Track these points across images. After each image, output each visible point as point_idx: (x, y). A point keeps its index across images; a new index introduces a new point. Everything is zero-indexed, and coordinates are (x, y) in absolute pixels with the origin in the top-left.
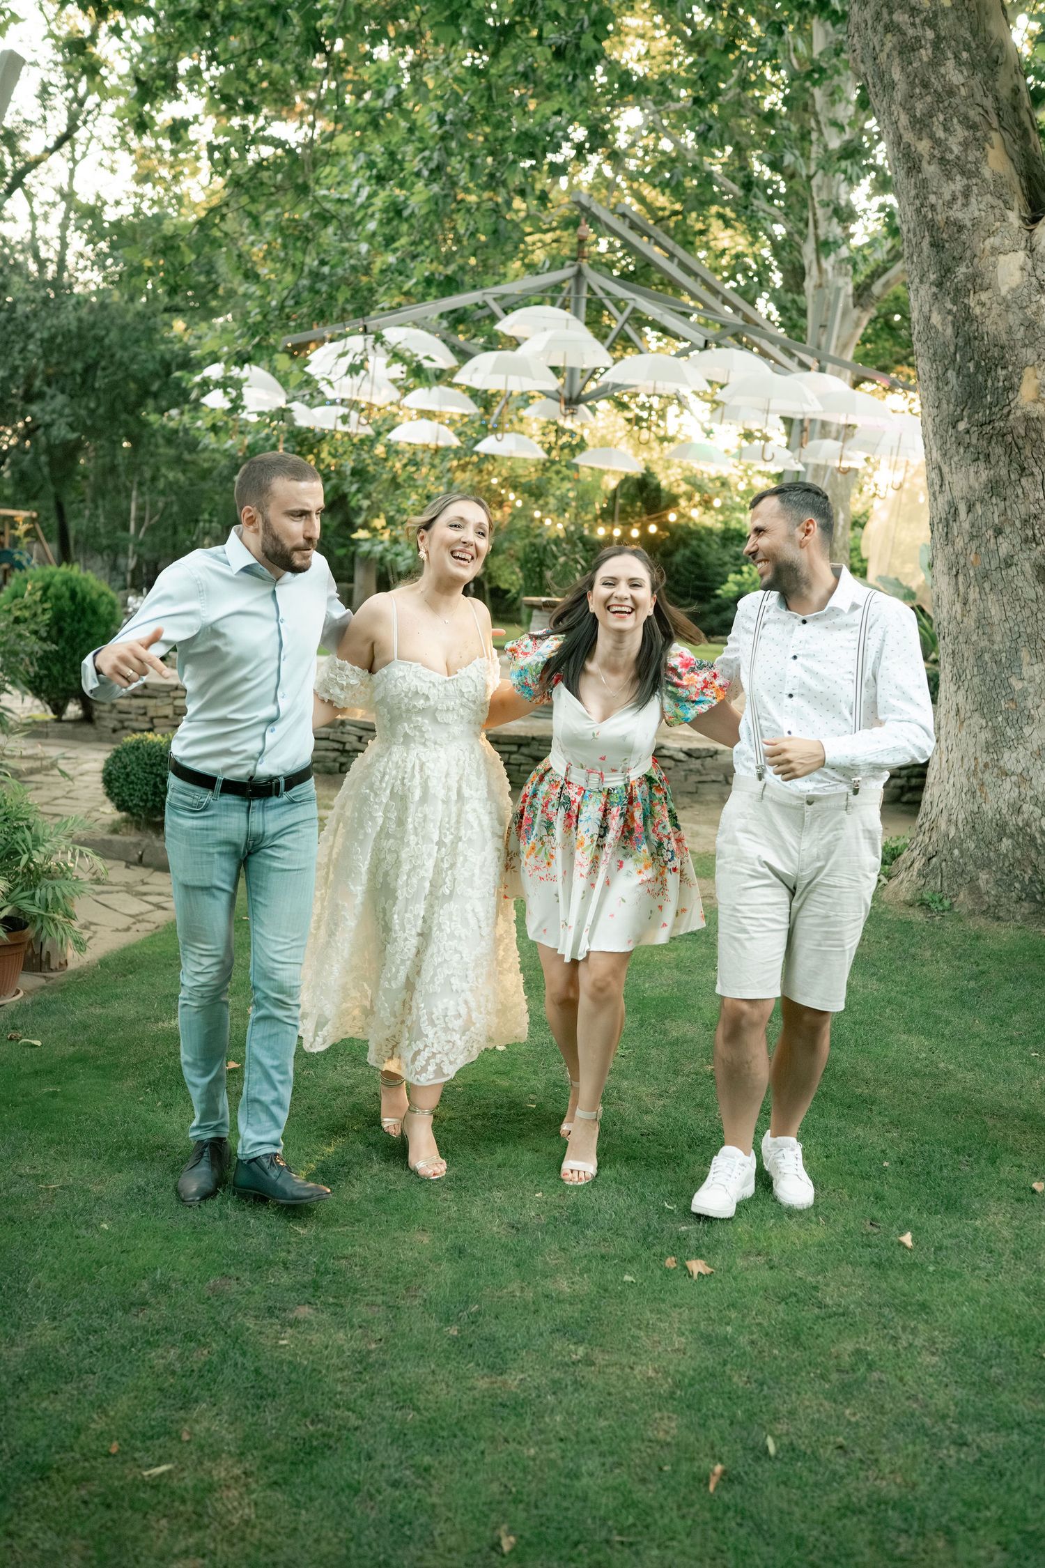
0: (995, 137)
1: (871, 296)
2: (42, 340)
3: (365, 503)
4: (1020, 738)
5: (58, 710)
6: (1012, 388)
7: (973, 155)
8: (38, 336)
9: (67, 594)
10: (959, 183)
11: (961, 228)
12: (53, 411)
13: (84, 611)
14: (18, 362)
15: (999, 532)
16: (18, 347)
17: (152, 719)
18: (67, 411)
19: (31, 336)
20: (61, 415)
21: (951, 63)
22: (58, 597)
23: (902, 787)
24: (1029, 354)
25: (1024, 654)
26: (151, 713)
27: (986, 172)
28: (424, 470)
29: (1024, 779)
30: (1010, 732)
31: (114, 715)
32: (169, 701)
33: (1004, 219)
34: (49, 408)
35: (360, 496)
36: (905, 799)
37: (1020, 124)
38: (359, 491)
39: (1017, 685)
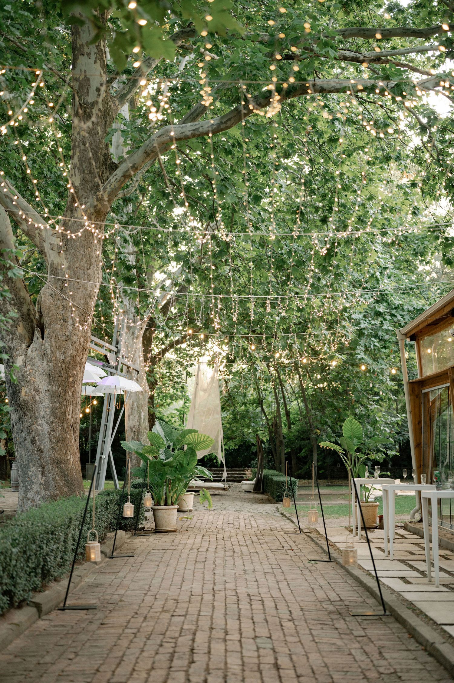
0: (21, 324)
4: (31, 488)
6: (20, 393)
7: (14, 329)
10: (11, 336)
11: (10, 348)
15: (22, 431)
21: (8, 304)
24: (23, 383)
25: (31, 465)
27: (17, 333)
29: (33, 500)
30: (29, 487)
33: (21, 346)
37: (30, 319)
39: (30, 473)
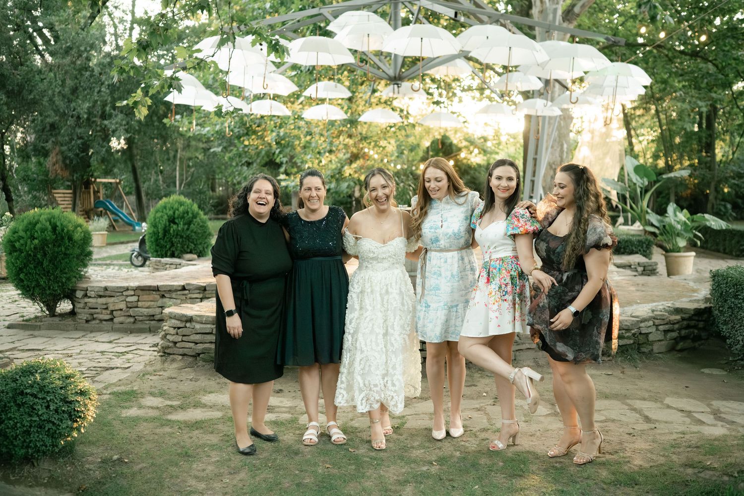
1: (574, 14)
2: (109, 85)
3: (285, 160)
5: (51, 308)
8: (106, 83)
9: (50, 227)
12: (117, 123)
13: (63, 238)
14: (96, 98)
16: (96, 90)
17: (112, 311)
18: (124, 122)
19: (102, 84)
20: (121, 125)
22: (43, 230)
23: (675, 339)
26: (111, 308)
28: (317, 137)
31: (86, 310)
32: (123, 298)
34: (114, 122)
35: (281, 156)
36: (679, 347)
38: (280, 152)
